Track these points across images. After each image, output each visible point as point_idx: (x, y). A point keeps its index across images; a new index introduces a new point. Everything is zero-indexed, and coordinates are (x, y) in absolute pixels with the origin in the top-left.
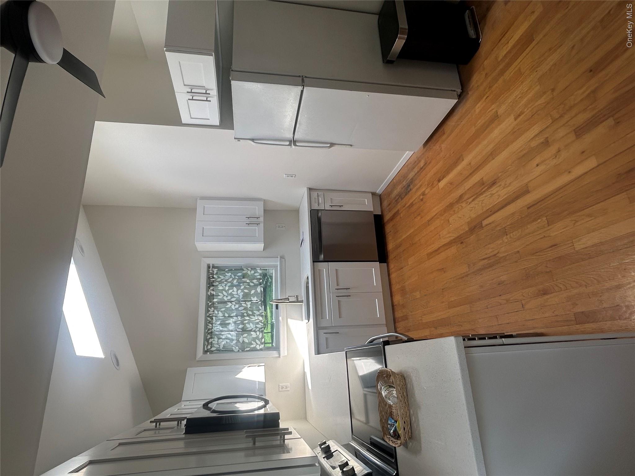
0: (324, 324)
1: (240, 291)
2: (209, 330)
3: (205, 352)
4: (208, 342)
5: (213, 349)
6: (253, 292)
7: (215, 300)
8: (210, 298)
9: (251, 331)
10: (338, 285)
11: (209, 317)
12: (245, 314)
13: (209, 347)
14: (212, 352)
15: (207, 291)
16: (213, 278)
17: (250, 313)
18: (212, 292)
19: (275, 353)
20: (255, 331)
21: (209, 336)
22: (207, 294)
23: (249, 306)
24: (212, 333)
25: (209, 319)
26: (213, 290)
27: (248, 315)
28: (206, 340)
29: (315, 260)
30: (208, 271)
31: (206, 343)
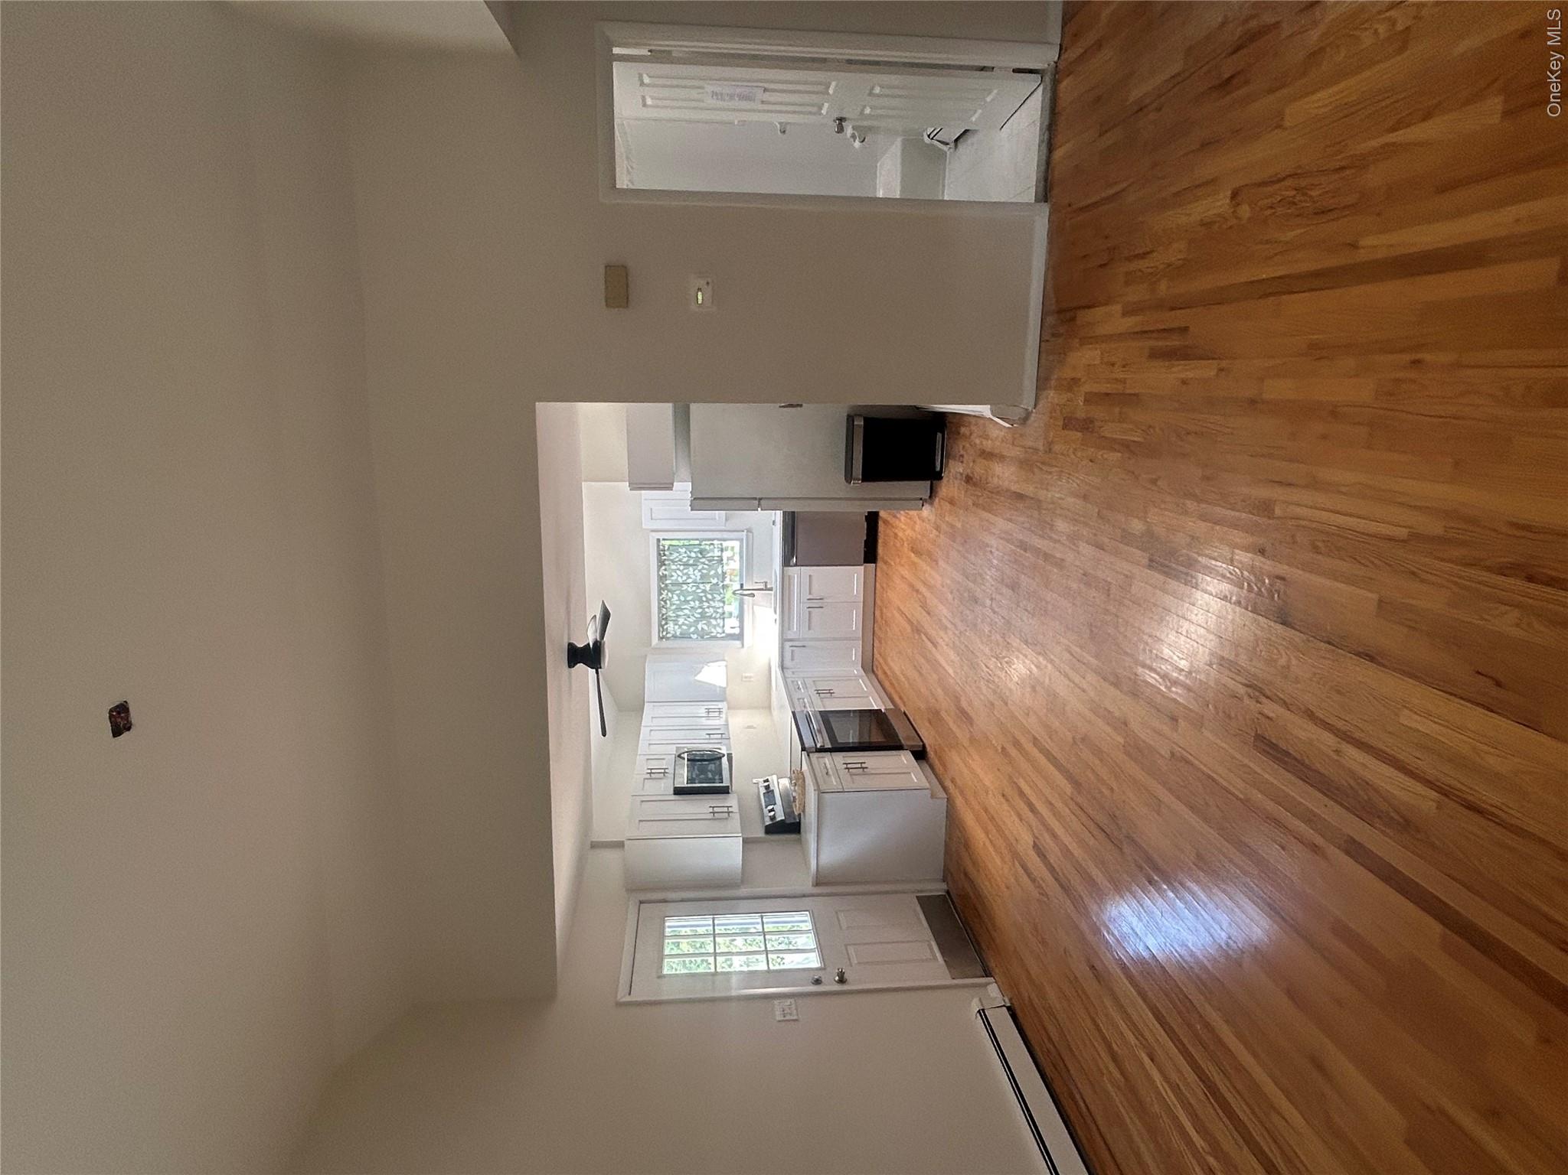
0: (790, 635)
1: (696, 571)
2: (663, 615)
3: (660, 638)
4: (663, 628)
5: (668, 635)
6: (712, 572)
7: (668, 582)
8: (662, 578)
9: (710, 617)
10: (810, 593)
11: (662, 600)
12: (704, 599)
13: (664, 633)
14: (668, 639)
15: (658, 571)
16: (665, 555)
17: (710, 597)
18: (665, 573)
19: (738, 643)
20: (715, 618)
21: (663, 622)
22: (659, 575)
23: (708, 589)
24: (666, 618)
25: (662, 603)
26: (665, 570)
27: (708, 601)
28: (661, 626)
29: (786, 562)
30: (658, 546)
31: (661, 629)
